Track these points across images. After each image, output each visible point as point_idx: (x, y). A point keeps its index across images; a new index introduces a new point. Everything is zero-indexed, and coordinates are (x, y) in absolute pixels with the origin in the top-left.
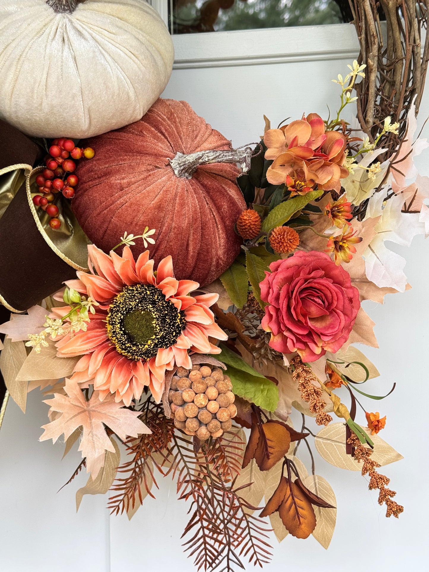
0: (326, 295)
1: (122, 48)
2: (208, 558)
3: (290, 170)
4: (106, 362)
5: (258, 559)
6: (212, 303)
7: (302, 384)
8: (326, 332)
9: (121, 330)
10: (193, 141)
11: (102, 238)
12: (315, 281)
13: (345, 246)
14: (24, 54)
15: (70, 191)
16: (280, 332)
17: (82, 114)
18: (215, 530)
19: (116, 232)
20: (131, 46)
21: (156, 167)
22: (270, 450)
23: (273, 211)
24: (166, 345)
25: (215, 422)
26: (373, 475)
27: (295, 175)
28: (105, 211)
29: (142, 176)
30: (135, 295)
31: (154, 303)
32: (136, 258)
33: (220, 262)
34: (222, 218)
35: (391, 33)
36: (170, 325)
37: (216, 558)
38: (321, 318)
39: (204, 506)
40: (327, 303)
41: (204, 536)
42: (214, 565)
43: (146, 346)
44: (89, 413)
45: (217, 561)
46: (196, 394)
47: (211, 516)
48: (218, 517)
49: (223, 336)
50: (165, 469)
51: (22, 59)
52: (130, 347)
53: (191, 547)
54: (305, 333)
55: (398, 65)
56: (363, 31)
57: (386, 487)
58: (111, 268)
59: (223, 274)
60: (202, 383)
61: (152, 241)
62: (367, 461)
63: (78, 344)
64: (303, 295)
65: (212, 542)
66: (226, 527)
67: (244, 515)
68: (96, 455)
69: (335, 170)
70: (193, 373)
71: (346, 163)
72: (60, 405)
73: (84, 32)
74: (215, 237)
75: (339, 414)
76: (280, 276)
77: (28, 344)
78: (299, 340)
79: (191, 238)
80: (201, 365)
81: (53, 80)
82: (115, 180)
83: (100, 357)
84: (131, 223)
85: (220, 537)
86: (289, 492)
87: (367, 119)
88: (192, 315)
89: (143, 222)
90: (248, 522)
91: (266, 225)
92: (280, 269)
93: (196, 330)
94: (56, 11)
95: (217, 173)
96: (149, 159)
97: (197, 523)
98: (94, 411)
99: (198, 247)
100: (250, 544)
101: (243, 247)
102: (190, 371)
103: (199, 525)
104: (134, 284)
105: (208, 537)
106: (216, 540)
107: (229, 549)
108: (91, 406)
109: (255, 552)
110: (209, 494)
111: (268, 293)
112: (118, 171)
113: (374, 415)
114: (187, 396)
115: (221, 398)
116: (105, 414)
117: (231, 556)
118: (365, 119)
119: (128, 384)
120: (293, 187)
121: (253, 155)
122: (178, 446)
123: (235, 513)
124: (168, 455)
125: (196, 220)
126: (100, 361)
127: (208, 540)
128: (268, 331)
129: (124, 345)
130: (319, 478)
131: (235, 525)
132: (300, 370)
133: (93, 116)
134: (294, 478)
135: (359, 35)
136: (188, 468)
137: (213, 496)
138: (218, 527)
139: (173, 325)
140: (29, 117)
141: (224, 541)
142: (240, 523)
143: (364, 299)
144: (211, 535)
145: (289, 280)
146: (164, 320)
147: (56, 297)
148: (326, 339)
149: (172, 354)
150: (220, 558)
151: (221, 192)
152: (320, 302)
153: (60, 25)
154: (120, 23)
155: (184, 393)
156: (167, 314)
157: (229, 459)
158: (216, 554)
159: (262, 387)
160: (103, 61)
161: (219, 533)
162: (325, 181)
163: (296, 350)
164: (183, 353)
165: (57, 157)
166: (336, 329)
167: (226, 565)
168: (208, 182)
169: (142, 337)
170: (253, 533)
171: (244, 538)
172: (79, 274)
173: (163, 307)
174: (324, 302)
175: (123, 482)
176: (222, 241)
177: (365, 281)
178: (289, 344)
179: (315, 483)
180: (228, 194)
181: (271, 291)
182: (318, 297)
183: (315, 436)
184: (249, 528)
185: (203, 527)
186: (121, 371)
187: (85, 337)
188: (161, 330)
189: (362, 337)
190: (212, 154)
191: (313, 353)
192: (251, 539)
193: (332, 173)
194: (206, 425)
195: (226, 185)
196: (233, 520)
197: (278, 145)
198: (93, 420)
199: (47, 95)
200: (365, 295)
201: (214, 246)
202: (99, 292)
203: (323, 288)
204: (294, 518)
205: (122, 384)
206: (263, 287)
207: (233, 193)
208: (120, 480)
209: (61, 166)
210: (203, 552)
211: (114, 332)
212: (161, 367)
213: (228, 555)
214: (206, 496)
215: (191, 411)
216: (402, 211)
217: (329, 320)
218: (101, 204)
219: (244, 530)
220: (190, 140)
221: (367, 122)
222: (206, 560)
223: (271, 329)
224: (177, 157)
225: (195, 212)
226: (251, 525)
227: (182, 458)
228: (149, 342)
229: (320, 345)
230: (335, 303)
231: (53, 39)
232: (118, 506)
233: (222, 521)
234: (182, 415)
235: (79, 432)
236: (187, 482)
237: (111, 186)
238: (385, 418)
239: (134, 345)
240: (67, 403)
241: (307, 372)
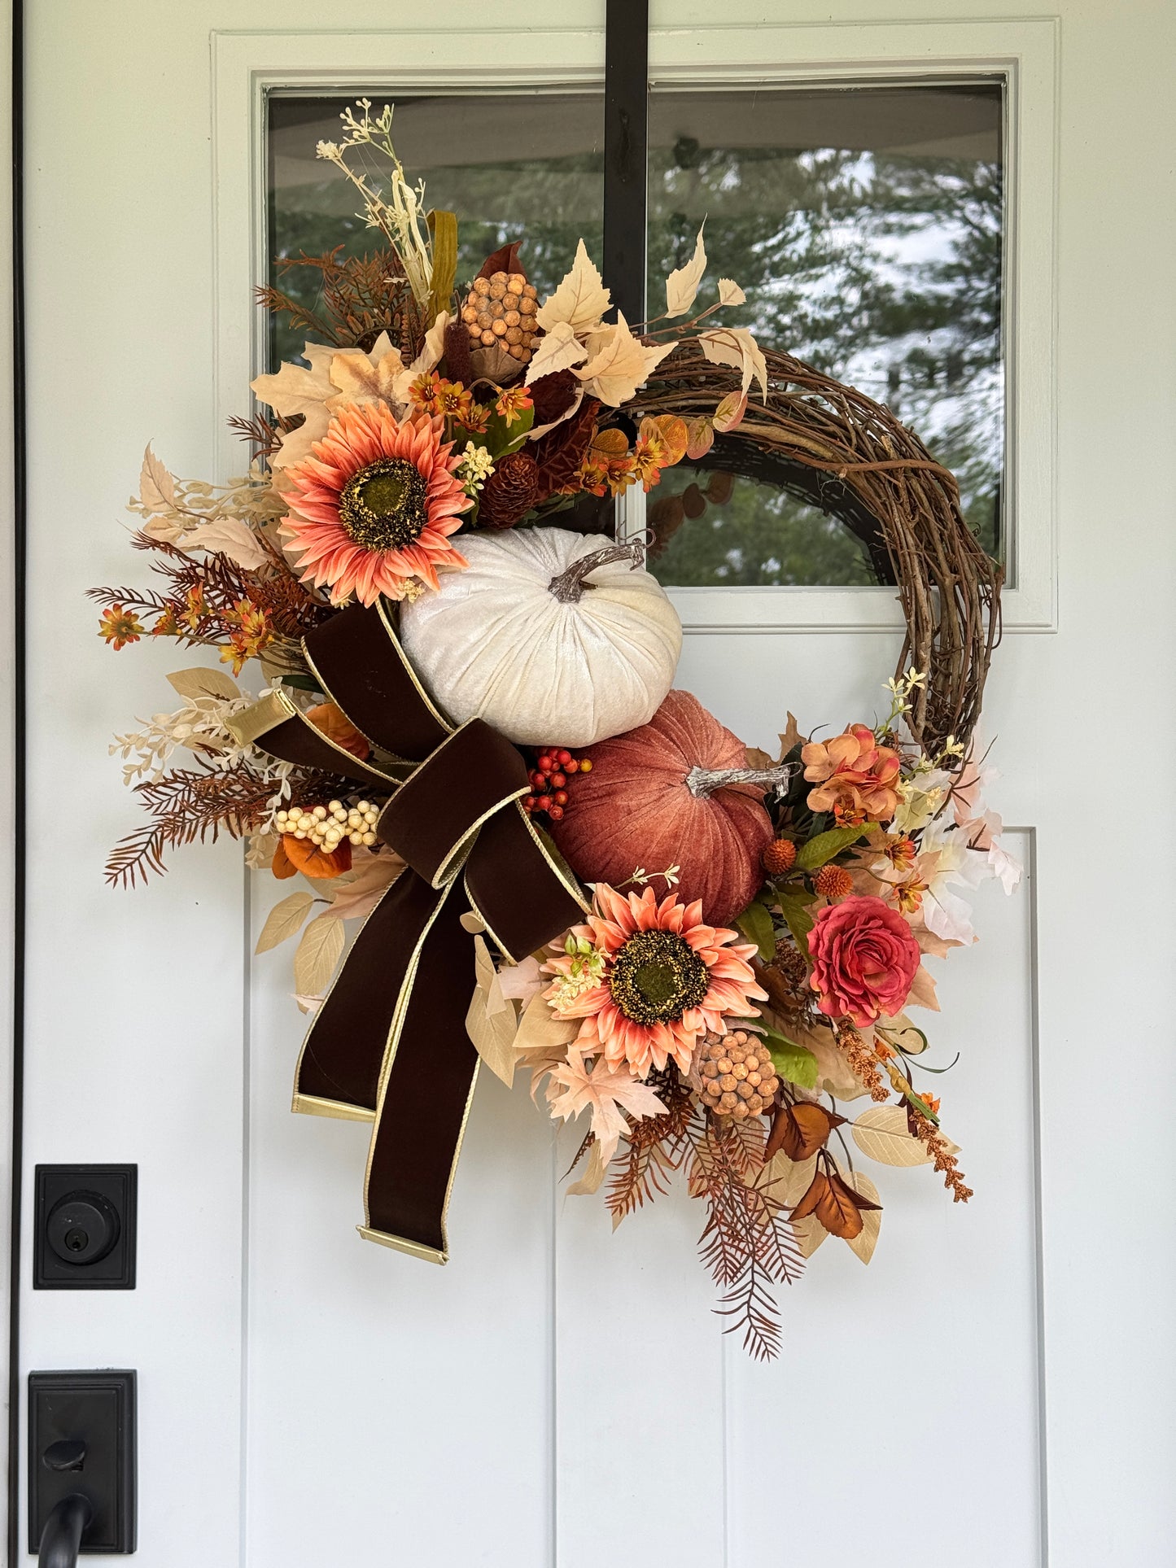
0: (885, 950)
1: (636, 645)
2: (728, 1270)
3: (836, 795)
4: (618, 1025)
5: (786, 1274)
6: (749, 956)
7: (852, 1055)
8: (884, 992)
9: (634, 987)
10: (708, 750)
11: (602, 872)
12: (872, 932)
13: (911, 894)
14: (533, 657)
15: (558, 811)
16: (831, 990)
17: (591, 725)
18: (735, 1236)
19: (623, 865)
20: (648, 644)
21: (670, 785)
22: (805, 1137)
23: (811, 841)
24: (688, 1005)
25: (756, 1097)
26: (938, 1155)
27: (843, 801)
28: (610, 840)
29: (654, 798)
30: (651, 945)
31: (675, 954)
32: (659, 902)
33: (741, 901)
34: (747, 848)
35: (946, 613)
36: (693, 981)
37: (738, 1270)
38: (875, 976)
39: (720, 1208)
40: (885, 958)
41: (723, 1243)
42: (735, 1280)
43: (664, 1007)
44: (593, 1088)
45: (739, 1275)
46: (734, 1064)
47: (729, 1220)
48: (739, 1220)
49: (763, 996)
50: (675, 1159)
51: (531, 664)
52: (644, 1008)
53: (708, 1256)
54: (861, 993)
55: (956, 656)
56: (913, 613)
57: (954, 1168)
58: (625, 912)
59: (739, 918)
60: (742, 1051)
61: (676, 880)
62: (932, 1140)
63: (582, 1004)
64: (859, 949)
65: (733, 1251)
66: (748, 1232)
67: (771, 1218)
68: (611, 1137)
69: (889, 795)
70: (727, 1039)
71: (899, 786)
72: (566, 1077)
73: (595, 628)
74: (738, 872)
75: (898, 1089)
76: (831, 926)
77: (551, 1004)
78: (852, 1002)
79: (710, 874)
80: (735, 1030)
81: (566, 688)
82: (621, 801)
83: (611, 1018)
84: (643, 855)
85: (742, 1245)
86: (828, 1188)
87: (917, 722)
88: (725, 970)
89: (658, 853)
90: (775, 1227)
91: (801, 859)
92: (830, 918)
93: (728, 988)
94: (561, 601)
95: (739, 790)
96: (661, 776)
97: (714, 1227)
98: (598, 1086)
99: (719, 885)
100: (777, 1255)
101: (768, 882)
102: (722, 1038)
103: (716, 1230)
104: (648, 930)
105: (728, 1244)
106: (738, 1248)
107: (754, 1260)
108: (594, 1079)
109: (783, 1265)
110: (727, 1194)
111: (817, 946)
112: (626, 790)
113: (927, 1097)
114: (724, 1066)
115: (763, 1069)
116: (614, 1089)
117: (757, 1268)
118: (915, 722)
119: (646, 1053)
120: (841, 817)
121: (791, 773)
122: (688, 1134)
123: (759, 1217)
124: (677, 1143)
125: (718, 851)
126: (611, 1025)
127: (727, 1248)
128: (817, 990)
129: (636, 1005)
130: (859, 1175)
131: (759, 1232)
132: (849, 1038)
133: (601, 726)
134: (833, 1172)
135: (908, 617)
136: (702, 1160)
137: (731, 1196)
138: (738, 1232)
139: (698, 982)
140: (529, 728)
141: (747, 1250)
142: (764, 1230)
143: (923, 952)
144: (730, 1242)
145: (841, 930)
146: (687, 976)
147: (553, 945)
148: (883, 1000)
149: (700, 1017)
150: (743, 1271)
151: (745, 815)
152: (878, 957)
153: (569, 621)
154: (633, 614)
155: (720, 1063)
156: (690, 969)
157: (750, 1151)
158: (738, 1266)
159: (796, 1059)
160: (618, 663)
161: (741, 1241)
162: (879, 811)
163: (848, 1013)
164: (714, 1014)
165: (546, 770)
166: (895, 989)
167: (750, 1279)
168: (730, 803)
169: (656, 996)
170: (781, 1240)
171: (770, 1248)
172: (590, 919)
173: (687, 960)
174: (881, 956)
175: (621, 1178)
176: (747, 876)
177: (923, 931)
178: (842, 1005)
179: (854, 1182)
180: (753, 818)
181: (821, 942)
182: (876, 951)
183: (851, 1124)
184: (777, 1235)
185: (721, 1233)
186: (635, 1036)
187: (589, 997)
188: (683, 988)
189: (921, 999)
190: (742, 773)
191: (867, 1016)
192: (778, 1249)
193: (885, 801)
194: (745, 1101)
195: (751, 806)
196: (756, 1226)
197: (818, 763)
198: (601, 1096)
199: (557, 707)
200: (925, 949)
201: (736, 882)
202: (611, 940)
203: (882, 940)
204: (837, 1217)
205: (638, 1052)
206: (811, 938)
207: (759, 815)
208: (617, 1175)
209: (548, 780)
210: (723, 1263)
211: (622, 990)
212: (689, 1033)
213: (752, 1267)
214: (723, 1195)
215: (730, 1084)
216: (968, 847)
217: (885, 979)
218: (603, 830)
219: (770, 1237)
220: (705, 749)
221: (917, 726)
222: (726, 1273)
223: (820, 988)
224: (694, 773)
225: (716, 841)
226: (778, 1231)
227: (694, 1148)
228: (668, 1001)
229: (876, 1007)
230: (895, 959)
231: (563, 640)
232: (620, 1205)
233: (744, 1226)
234: (718, 1088)
235: (589, 1109)
236: (702, 1177)
237: (617, 809)
238: (939, 1101)
239: (649, 1006)
240: (571, 1075)
241: (857, 1040)
